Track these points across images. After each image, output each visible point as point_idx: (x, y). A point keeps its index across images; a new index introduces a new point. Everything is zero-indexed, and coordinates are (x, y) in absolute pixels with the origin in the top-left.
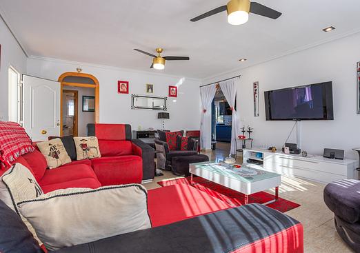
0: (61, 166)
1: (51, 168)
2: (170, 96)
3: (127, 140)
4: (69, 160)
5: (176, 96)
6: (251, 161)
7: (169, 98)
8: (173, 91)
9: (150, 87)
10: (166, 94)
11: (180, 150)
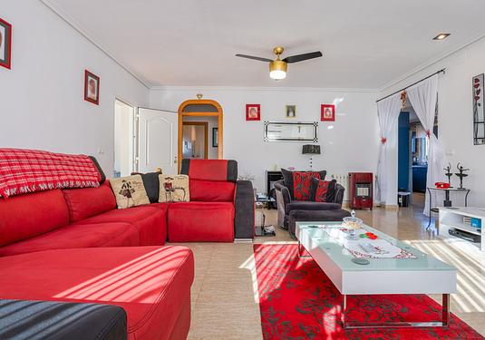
0: (133, 207)
1: (119, 208)
2: (323, 119)
3: (228, 181)
4: (146, 201)
5: (333, 119)
6: (459, 233)
7: (320, 123)
8: (327, 113)
9: (291, 110)
10: (316, 117)
11: (314, 201)
